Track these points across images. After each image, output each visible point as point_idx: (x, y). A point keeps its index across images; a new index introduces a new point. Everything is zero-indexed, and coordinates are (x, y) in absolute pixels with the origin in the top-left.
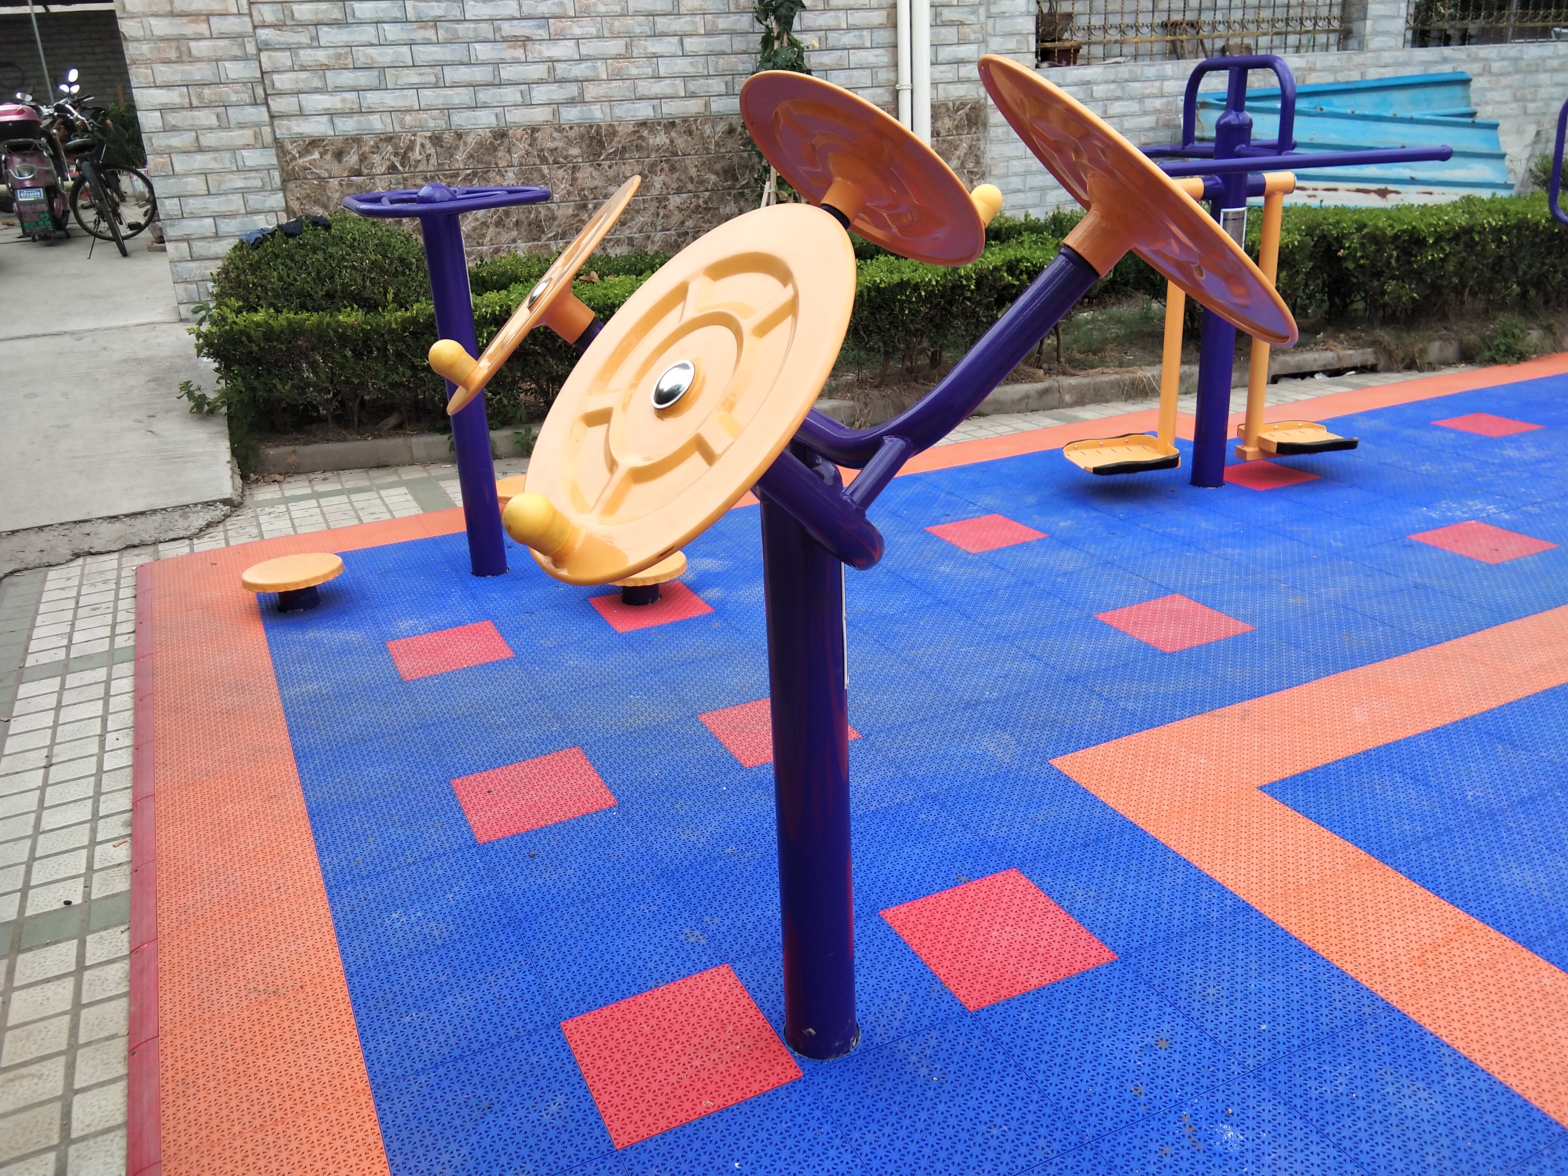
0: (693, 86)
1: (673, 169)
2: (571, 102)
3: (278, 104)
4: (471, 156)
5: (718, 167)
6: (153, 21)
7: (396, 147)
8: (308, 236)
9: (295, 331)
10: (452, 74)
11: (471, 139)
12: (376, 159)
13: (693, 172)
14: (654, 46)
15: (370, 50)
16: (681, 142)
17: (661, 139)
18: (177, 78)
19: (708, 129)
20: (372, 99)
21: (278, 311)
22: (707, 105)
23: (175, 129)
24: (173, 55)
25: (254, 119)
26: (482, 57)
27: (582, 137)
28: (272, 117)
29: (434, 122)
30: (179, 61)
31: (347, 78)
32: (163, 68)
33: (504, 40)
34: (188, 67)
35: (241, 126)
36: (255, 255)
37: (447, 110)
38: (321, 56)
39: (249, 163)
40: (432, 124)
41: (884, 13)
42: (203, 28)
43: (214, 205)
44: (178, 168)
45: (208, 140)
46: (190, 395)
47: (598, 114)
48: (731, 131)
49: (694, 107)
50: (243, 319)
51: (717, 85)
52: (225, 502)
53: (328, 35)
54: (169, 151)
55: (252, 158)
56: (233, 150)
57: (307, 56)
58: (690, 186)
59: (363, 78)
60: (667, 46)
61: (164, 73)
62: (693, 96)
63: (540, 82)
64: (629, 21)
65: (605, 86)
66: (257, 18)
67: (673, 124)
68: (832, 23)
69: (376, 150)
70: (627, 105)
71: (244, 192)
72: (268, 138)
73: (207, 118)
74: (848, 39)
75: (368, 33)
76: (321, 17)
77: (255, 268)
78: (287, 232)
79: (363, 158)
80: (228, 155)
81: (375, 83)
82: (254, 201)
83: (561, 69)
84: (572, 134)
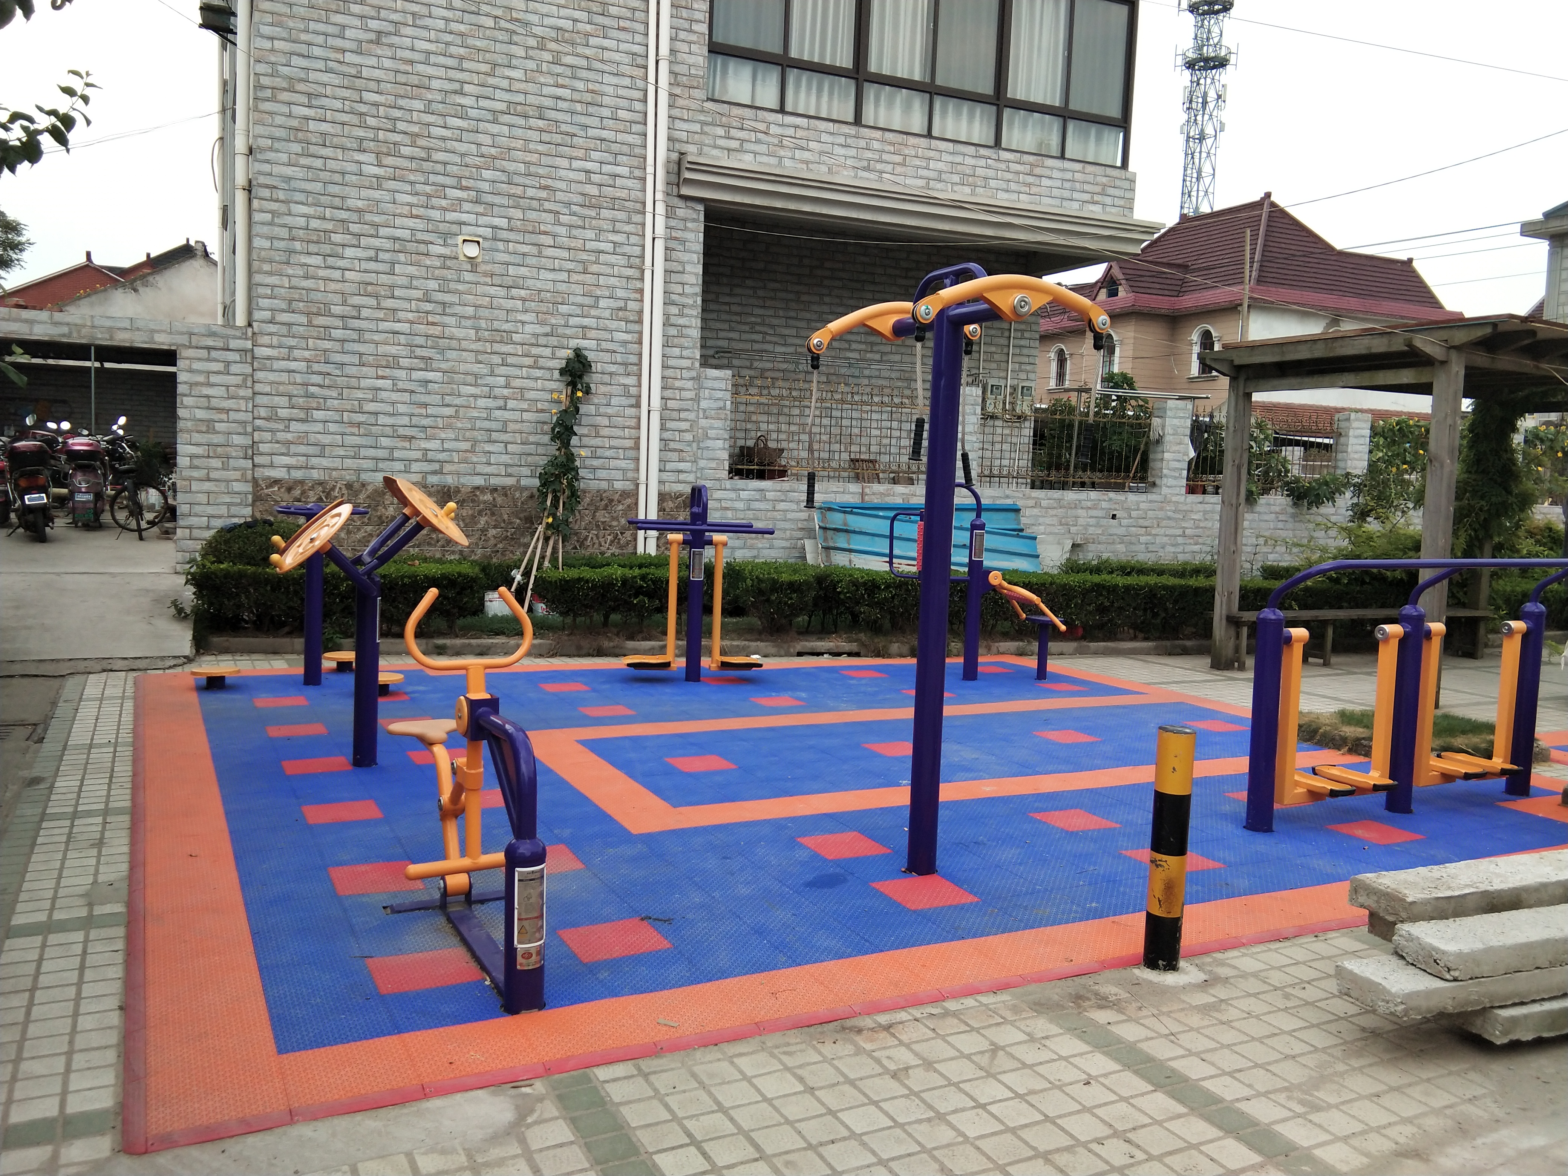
0: (510, 470)
1: (493, 514)
2: (434, 473)
3: (258, 460)
4: (368, 497)
5: (522, 515)
6: (197, 410)
7: (325, 488)
8: (259, 529)
9: (241, 575)
10: (364, 452)
11: (370, 488)
12: (311, 493)
13: (506, 517)
14: (488, 447)
15: (319, 436)
16: (500, 500)
17: (488, 497)
18: (204, 441)
19: (517, 495)
20: (314, 461)
21: (234, 564)
22: (518, 481)
23: (197, 467)
24: (204, 429)
25: (244, 466)
26: (383, 445)
27: (438, 492)
28: (254, 466)
29: (349, 477)
30: (207, 432)
31: (302, 449)
32: (197, 435)
33: (399, 437)
34: (210, 436)
35: (235, 469)
36: (228, 535)
37: (358, 471)
38: (289, 436)
39: (235, 489)
40: (348, 478)
41: (633, 441)
42: (224, 417)
43: (210, 510)
44: (193, 489)
45: (214, 475)
46: (176, 606)
47: (450, 480)
48: (532, 496)
49: (510, 481)
50: (214, 567)
51: (526, 471)
52: (185, 657)
53: (294, 426)
54: (190, 479)
55: (237, 487)
56: (228, 481)
57: (281, 436)
58: (503, 525)
59: (311, 450)
60: (499, 447)
61: (197, 437)
62: (510, 475)
63: (416, 461)
64: (476, 433)
65: (456, 466)
66: (256, 414)
67: (496, 490)
68: (600, 444)
69: (312, 488)
70: (468, 477)
71: (229, 505)
72: (249, 477)
73: (216, 463)
74: (609, 453)
75: (319, 427)
76: (293, 416)
77: (227, 542)
78: (247, 525)
79: (303, 492)
80: (224, 484)
81: (318, 453)
82: (234, 510)
83: (430, 455)
84: (432, 490)
